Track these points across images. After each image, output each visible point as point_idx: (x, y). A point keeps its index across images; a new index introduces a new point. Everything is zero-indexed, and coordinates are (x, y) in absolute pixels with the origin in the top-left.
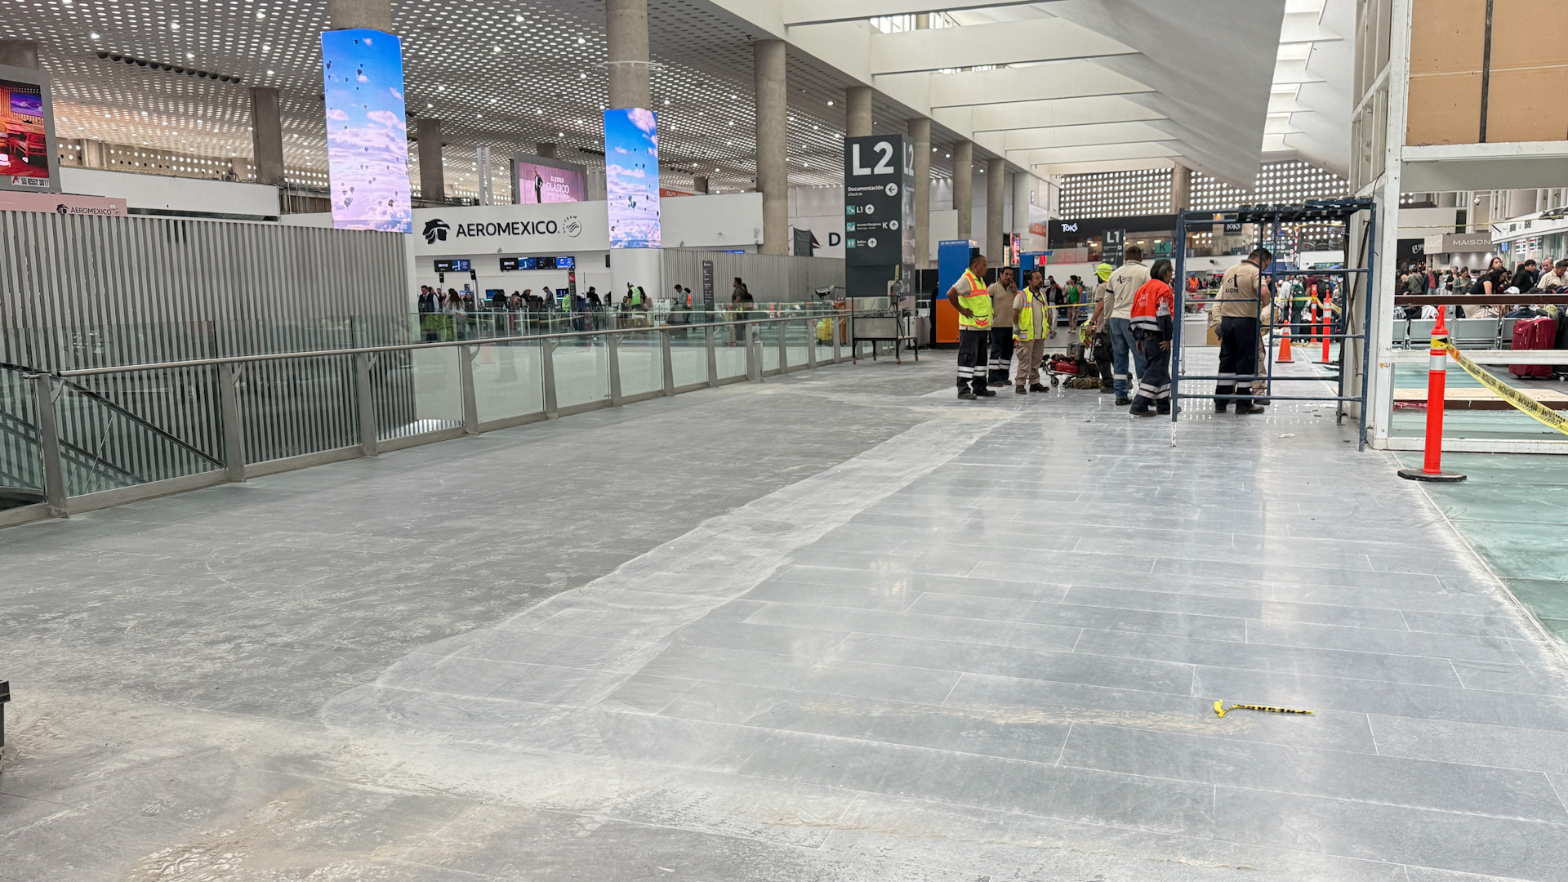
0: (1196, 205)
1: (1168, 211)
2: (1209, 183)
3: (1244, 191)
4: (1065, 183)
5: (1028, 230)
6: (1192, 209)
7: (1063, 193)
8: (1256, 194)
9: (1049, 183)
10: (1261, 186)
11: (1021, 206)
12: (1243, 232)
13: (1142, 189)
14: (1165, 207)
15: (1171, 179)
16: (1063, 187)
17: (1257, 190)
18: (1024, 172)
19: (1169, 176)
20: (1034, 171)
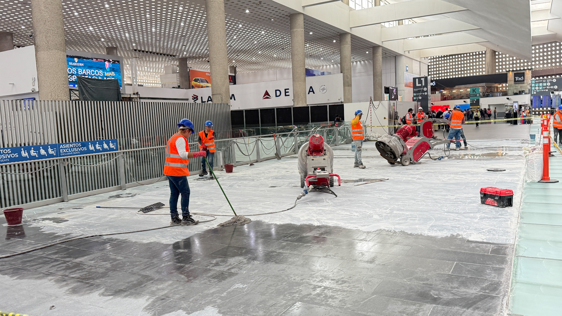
0: (499, 69)
1: (484, 73)
2: (506, 57)
3: (526, 61)
4: (431, 62)
5: (404, 85)
6: (497, 71)
7: (430, 67)
8: (533, 61)
9: (420, 62)
10: (535, 57)
11: (400, 72)
12: (525, 82)
13: (470, 63)
14: (482, 71)
15: (485, 57)
16: (430, 64)
17: (533, 59)
18: (401, 55)
19: (484, 55)
20: (407, 54)
